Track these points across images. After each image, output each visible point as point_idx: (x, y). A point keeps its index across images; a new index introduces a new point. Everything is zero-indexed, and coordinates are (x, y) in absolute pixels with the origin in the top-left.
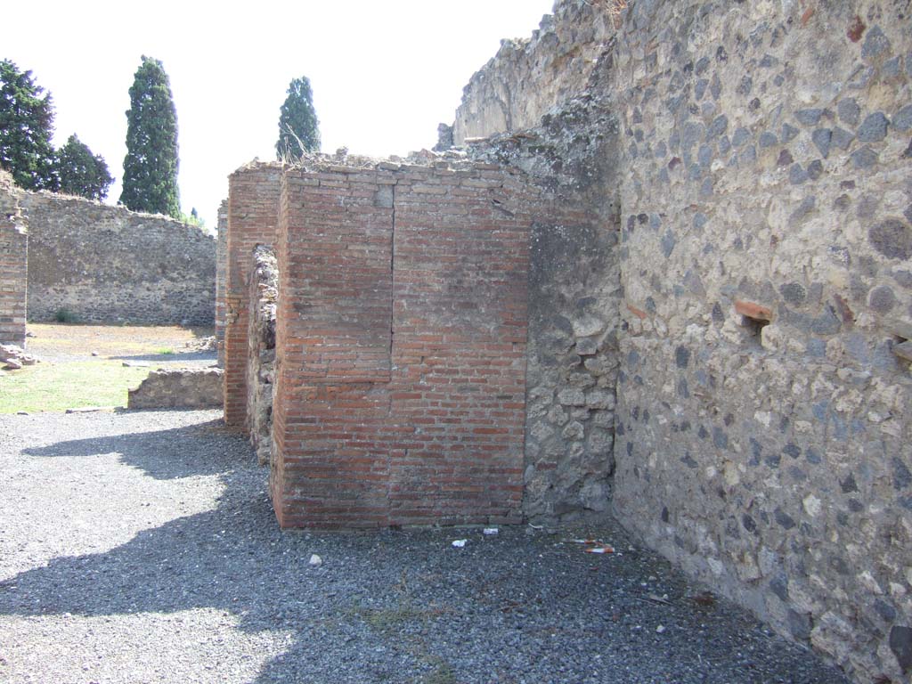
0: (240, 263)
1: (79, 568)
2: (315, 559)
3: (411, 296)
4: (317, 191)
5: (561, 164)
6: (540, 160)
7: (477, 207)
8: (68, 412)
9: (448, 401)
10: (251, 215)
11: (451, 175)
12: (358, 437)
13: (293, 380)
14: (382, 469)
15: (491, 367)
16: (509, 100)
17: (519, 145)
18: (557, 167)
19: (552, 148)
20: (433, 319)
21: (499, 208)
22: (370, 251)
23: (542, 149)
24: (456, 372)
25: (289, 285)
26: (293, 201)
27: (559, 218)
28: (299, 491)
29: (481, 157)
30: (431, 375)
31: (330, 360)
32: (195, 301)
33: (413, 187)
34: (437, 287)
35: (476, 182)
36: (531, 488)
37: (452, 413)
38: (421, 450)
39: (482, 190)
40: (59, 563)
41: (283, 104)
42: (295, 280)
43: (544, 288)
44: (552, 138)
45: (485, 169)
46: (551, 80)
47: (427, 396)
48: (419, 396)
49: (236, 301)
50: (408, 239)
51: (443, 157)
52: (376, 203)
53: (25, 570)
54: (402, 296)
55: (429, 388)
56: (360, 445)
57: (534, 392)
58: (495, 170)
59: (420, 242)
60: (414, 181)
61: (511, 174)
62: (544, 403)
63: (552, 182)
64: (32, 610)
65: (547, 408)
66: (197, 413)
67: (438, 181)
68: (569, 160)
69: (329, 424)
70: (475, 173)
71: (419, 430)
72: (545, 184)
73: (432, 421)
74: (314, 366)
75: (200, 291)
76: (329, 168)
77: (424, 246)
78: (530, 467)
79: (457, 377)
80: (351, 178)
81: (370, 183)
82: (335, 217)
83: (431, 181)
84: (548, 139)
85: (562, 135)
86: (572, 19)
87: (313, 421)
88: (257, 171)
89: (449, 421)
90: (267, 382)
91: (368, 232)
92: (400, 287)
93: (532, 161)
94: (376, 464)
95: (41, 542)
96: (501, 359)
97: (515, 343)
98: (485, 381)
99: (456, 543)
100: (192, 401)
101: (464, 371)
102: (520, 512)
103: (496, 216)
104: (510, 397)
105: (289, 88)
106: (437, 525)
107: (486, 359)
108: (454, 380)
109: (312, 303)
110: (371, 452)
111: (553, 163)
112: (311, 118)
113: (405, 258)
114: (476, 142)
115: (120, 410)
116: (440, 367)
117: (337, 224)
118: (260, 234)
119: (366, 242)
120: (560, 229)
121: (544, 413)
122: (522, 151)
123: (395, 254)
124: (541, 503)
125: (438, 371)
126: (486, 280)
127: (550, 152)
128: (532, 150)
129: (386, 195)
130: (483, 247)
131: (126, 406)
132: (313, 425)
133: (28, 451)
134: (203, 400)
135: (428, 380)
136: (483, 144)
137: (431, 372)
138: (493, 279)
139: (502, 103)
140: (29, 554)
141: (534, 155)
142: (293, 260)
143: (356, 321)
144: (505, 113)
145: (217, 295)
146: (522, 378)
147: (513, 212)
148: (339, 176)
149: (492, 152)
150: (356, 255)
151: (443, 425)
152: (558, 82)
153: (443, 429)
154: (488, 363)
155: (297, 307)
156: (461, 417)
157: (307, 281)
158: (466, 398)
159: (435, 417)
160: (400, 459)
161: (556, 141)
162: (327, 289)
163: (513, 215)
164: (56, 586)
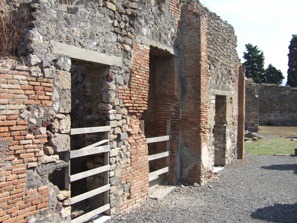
1: (284, 208)
8: (274, 155)
40: (277, 206)
53: (267, 206)
64: (270, 220)
95: (270, 197)
115: (292, 156)
131: (294, 154)
133: (263, 167)
140: (267, 201)
164: (277, 213)
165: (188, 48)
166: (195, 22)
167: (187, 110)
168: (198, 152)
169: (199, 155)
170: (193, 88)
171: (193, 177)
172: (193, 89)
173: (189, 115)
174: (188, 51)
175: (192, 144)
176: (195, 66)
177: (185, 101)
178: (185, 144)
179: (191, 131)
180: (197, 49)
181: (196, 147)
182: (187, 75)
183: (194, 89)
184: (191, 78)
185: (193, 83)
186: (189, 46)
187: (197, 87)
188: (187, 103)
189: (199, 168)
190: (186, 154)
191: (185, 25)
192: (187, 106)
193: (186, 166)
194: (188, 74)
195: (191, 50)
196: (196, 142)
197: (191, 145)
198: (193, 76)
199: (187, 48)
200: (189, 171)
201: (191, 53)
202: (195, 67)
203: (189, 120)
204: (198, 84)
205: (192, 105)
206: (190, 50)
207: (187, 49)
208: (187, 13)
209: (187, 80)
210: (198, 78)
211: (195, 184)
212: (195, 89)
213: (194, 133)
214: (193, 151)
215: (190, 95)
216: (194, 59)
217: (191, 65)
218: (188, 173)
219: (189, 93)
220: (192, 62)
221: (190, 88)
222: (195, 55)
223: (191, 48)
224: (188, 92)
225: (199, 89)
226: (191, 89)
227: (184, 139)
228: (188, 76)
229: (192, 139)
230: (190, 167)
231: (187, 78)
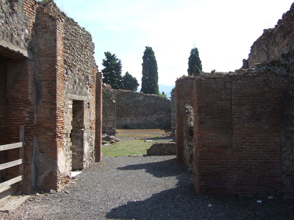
0: (180, 109)
1: (136, 205)
2: (210, 205)
3: (238, 117)
4: (206, 85)
5: (289, 70)
6: (281, 69)
7: (260, 87)
8: (129, 156)
9: (253, 152)
10: (183, 93)
11: (250, 76)
12: (222, 165)
13: (200, 146)
14: (231, 175)
15: (268, 140)
16: (268, 50)
17: (273, 65)
18: (288, 71)
19: (285, 65)
20: (246, 125)
21: (268, 86)
22: (224, 103)
23: (282, 65)
24: (255, 142)
25: (198, 116)
26: (198, 89)
27: (290, 88)
28: (203, 182)
29: (261, 70)
30: (246, 144)
31: (212, 139)
32: (165, 121)
33: (237, 81)
34: (247, 114)
35: (259, 78)
36: (285, 183)
37: (254, 156)
38: (244, 169)
39: (261, 81)
40: (130, 203)
41: (189, 57)
42: (199, 114)
43: (286, 113)
44: (286, 61)
45: (262, 74)
46: (283, 41)
47: (246, 151)
48: (243, 151)
49: (179, 121)
50: (237, 99)
51: (247, 71)
52: (225, 87)
53: (121, 205)
54: (236, 118)
55: (246, 148)
56: (223, 167)
57: (284, 149)
58: (266, 74)
59: (241, 99)
60: (237, 80)
61: (272, 75)
62: (288, 153)
63: (286, 76)
64: (123, 218)
65: (289, 154)
66: (168, 156)
67: (246, 79)
68: (293, 68)
69: (213, 160)
70: (259, 75)
71: (243, 162)
72: (283, 77)
73: (247, 159)
74: (207, 141)
75: (166, 117)
76: (209, 77)
77: (242, 101)
78: (284, 175)
79: (255, 144)
80: (217, 80)
81: (223, 81)
82: (212, 93)
83: (243, 79)
84: (284, 62)
85: (289, 60)
86: (289, 20)
87: (207, 159)
88: (184, 79)
89: (254, 159)
90: (190, 146)
91: (223, 97)
92: (235, 115)
93: (279, 70)
94: (229, 174)
95: (124, 196)
96: (271, 138)
97: (276, 132)
98: (266, 145)
99: (258, 201)
100: (166, 153)
101: (258, 142)
102: (281, 191)
103: (267, 89)
104: (275, 151)
105: (191, 52)
106: (251, 195)
107: (266, 138)
108: (255, 145)
109: (206, 121)
110: (227, 170)
111: (286, 70)
112: (198, 61)
113: (236, 105)
114: (258, 65)
115: (144, 156)
116: (249, 141)
117: (213, 95)
118: (186, 99)
119: (222, 100)
120: (291, 92)
121: (288, 156)
122: (275, 67)
123: (232, 104)
124: (288, 188)
125: (249, 142)
126: (264, 111)
127: (285, 66)
128: (278, 66)
129: (228, 85)
130: (263, 100)
131: (146, 154)
132: (207, 161)
133: (119, 168)
134: (170, 152)
135: (246, 145)
136: (261, 65)
137: (246, 142)
138: (267, 111)
139: (265, 51)
140: (121, 200)
141: (279, 68)
142: (199, 107)
143: (220, 126)
144: (266, 54)
145: (172, 119)
146: (279, 144)
147: (273, 87)
148: (213, 80)
149: (264, 68)
150: (219, 105)
151: (252, 160)
152: (285, 42)
153: (251, 162)
154: (266, 139)
155: (201, 123)
156: (258, 158)
157: (204, 114)
158: (259, 151)
159: (249, 158)
160: (237, 172)
161: (287, 62)
162: (210, 116)
163: (273, 88)
164: (130, 211)
165: (43, 51)
166: (50, 26)
167: (42, 115)
168: (54, 158)
169: (55, 161)
170: (48, 92)
171: (49, 184)
172: (48, 94)
173: (44, 120)
174: (43, 54)
175: (47, 150)
176: (51, 70)
177: (40, 106)
178: (40, 150)
179: (47, 136)
180: (53, 53)
181: (52, 152)
182: (42, 79)
183: (50, 93)
184: (46, 82)
185: (48, 87)
186: (44, 49)
187: (53, 91)
188: (42, 108)
189: (55, 174)
190: (41, 161)
191: (41, 28)
192: (42, 110)
193: (42, 173)
194: (43, 78)
195: (46, 53)
196: (52, 148)
197: (47, 151)
198: (48, 80)
199: (42, 51)
200: (44, 178)
201: (46, 57)
202: (51, 71)
203: (44, 125)
204: (53, 88)
205: (47, 110)
206: (45, 53)
207: (42, 52)
208: (42, 15)
209: (42, 84)
210: (54, 83)
211: (52, 191)
212: (50, 94)
213: (49, 138)
214: (49, 157)
215: (45, 100)
216: (50, 62)
217: (46, 69)
218: (43, 180)
219: (44, 98)
220: (47, 66)
221: (45, 92)
222: (50, 59)
223: (46, 52)
224: (43, 96)
225: (54, 93)
226: (46, 93)
227: (39, 146)
228: (43, 80)
229: (48, 144)
230: (46, 173)
231: (42, 82)
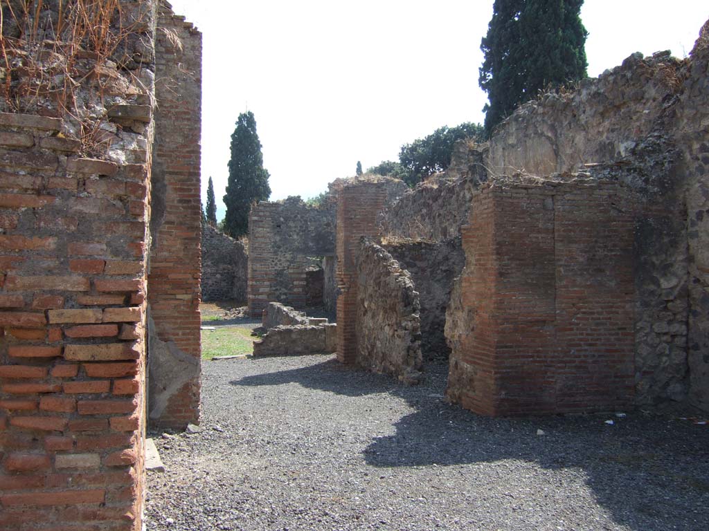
0: (350, 250)
3: (566, 266)
4: (510, 200)
5: (648, 179)
6: (634, 178)
7: (602, 208)
8: (213, 359)
9: (589, 332)
10: (358, 217)
11: (586, 188)
12: (538, 357)
13: (499, 321)
14: (552, 377)
15: (614, 309)
16: (556, 136)
17: (621, 168)
18: (646, 181)
19: (641, 170)
20: (579, 279)
21: (615, 208)
22: (542, 238)
23: (635, 170)
24: (593, 313)
25: (496, 260)
26: (497, 207)
27: (650, 213)
28: (503, 393)
29: (600, 176)
30: (579, 316)
31: (520, 307)
33: (565, 196)
34: (581, 259)
35: (601, 192)
36: (639, 387)
37: (592, 340)
38: (574, 365)
39: (604, 197)
42: (499, 257)
43: (642, 258)
44: (640, 162)
45: (606, 184)
46: (600, 123)
47: (577, 329)
48: (572, 329)
49: (349, 276)
50: (563, 229)
51: (577, 177)
52: (544, 207)
54: (561, 266)
55: (578, 324)
56: (539, 362)
57: (639, 325)
58: (611, 184)
59: (570, 231)
60: (565, 192)
61: (621, 186)
62: (646, 331)
63: (643, 191)
65: (647, 335)
66: (297, 359)
67: (579, 192)
68: (654, 177)
69: (520, 349)
70: (600, 186)
71: (573, 351)
72: (641, 192)
73: (580, 345)
74: (511, 312)
75: (214, 274)
76: (516, 185)
77: (573, 233)
78: (638, 374)
79: (594, 316)
80: (530, 191)
81: (541, 195)
82: (521, 216)
83: (575, 192)
84: (637, 163)
85: (646, 160)
86: (620, 84)
87: (511, 347)
89: (590, 345)
90: (406, 329)
91: (540, 226)
92: (559, 260)
93: (630, 178)
94: (549, 374)
96: (620, 304)
97: (626, 294)
98: (610, 318)
99: (608, 422)
100: (299, 349)
101: (598, 313)
102: (634, 403)
103: (613, 213)
104: (625, 329)
106: (585, 413)
107: (610, 304)
108: (592, 318)
109: (510, 271)
110: (545, 366)
111: (643, 178)
113: (561, 241)
114: (593, 166)
115: (249, 357)
116: (583, 310)
117: (522, 221)
119: (539, 232)
120: (651, 220)
121: (645, 338)
122: (623, 171)
123: (556, 239)
124: (645, 397)
125: (584, 313)
126: (609, 254)
127: (640, 172)
128: (629, 170)
129: (549, 201)
130: (607, 233)
131: (252, 355)
132: (511, 349)
135: (577, 318)
136: (598, 168)
137: (578, 314)
138: (613, 253)
141: (630, 174)
142: (498, 244)
143: (534, 282)
145: (249, 276)
146: (632, 316)
147: (623, 210)
148: (523, 191)
149: (606, 172)
150: (534, 240)
151: (586, 347)
153: (586, 350)
154: (612, 307)
155: (501, 274)
156: (597, 342)
157: (506, 257)
158: (600, 330)
159: (582, 343)
160: (562, 371)
161: (642, 165)
162: (518, 262)
163: (623, 212)
165: (169, 105)
166: (187, 48)
167: (166, 254)
168: (195, 352)
169: (197, 358)
170: (180, 201)
171: (180, 411)
172: (180, 204)
173: (171, 264)
174: (169, 112)
175: (177, 334)
176: (187, 149)
177: (161, 232)
178: (160, 334)
179: (177, 302)
180: (194, 111)
181: (189, 339)
182: (166, 170)
183: (184, 203)
184: (176, 177)
185: (181, 190)
186: (171, 101)
187: (191, 199)
188: (165, 236)
189: (194, 388)
190: (162, 359)
191: (164, 50)
192: (165, 243)
193: (164, 389)
194: (168, 167)
195: (177, 110)
196: (189, 328)
197: (176, 337)
198: (181, 173)
199: (167, 105)
200: (170, 400)
201: (177, 119)
202: (188, 152)
203: (172, 276)
204: (193, 192)
205: (179, 241)
206: (173, 110)
207: (165, 107)
208: (168, 21)
209: (166, 182)
210: (194, 179)
211: (191, 427)
212: (184, 205)
213: (182, 307)
214: (182, 350)
215: (172, 218)
216: (186, 132)
217: (177, 147)
218: (167, 404)
219: (169, 213)
220: (180, 140)
221: (173, 201)
222: (186, 125)
223: (177, 107)
224: (169, 210)
225: (195, 204)
226: (176, 202)
227: (157, 324)
228: (167, 172)
229: (179, 321)
230: (174, 388)
231: (167, 177)
